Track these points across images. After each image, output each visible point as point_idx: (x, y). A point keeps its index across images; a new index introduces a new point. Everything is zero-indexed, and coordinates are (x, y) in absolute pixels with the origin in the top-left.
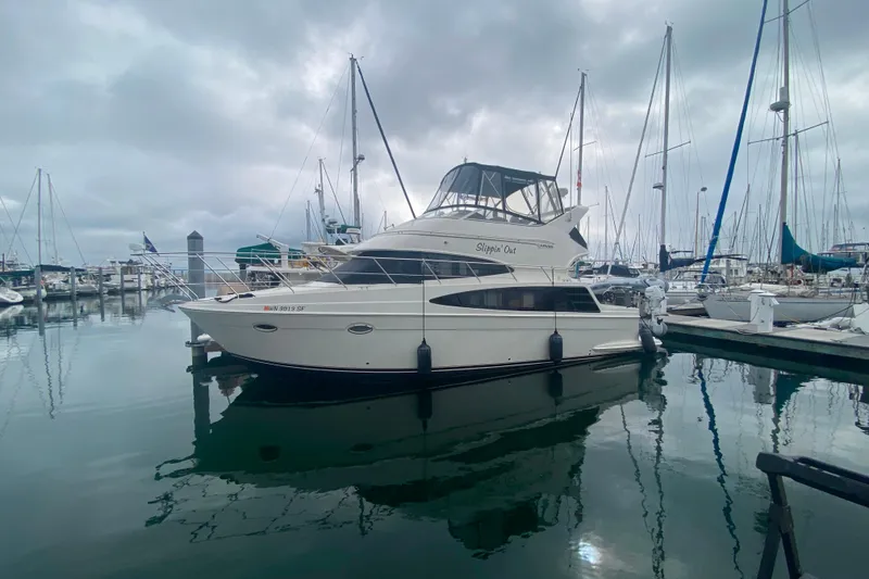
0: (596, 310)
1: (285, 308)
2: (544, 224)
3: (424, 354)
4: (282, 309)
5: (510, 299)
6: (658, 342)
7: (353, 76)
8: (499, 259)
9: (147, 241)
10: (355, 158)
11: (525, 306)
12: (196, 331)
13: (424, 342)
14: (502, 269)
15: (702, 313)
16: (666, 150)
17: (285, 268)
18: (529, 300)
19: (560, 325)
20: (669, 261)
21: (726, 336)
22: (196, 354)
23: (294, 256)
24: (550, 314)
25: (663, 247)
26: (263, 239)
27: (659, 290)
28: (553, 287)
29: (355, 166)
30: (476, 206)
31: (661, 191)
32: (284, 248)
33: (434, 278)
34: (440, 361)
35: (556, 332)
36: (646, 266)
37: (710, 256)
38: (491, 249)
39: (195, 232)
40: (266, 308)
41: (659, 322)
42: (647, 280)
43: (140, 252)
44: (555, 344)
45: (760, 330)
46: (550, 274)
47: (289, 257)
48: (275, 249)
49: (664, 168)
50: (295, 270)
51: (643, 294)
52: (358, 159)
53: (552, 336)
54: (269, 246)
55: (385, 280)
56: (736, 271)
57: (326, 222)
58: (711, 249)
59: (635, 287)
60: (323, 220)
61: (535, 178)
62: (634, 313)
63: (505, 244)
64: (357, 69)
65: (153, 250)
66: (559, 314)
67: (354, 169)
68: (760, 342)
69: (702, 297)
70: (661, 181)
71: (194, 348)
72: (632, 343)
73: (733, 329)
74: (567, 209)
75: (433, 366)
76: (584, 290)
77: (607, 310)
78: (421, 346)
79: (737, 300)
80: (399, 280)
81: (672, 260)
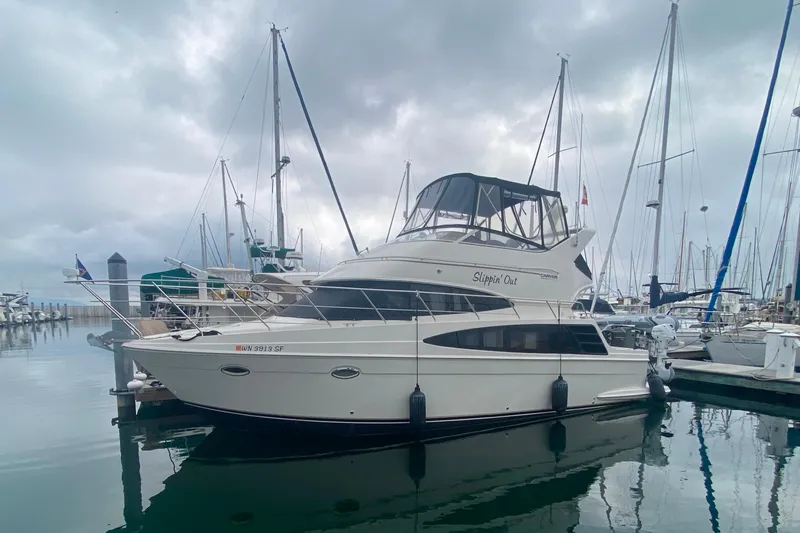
0: (604, 351)
1: (261, 348)
2: (547, 249)
3: (417, 403)
4: (257, 349)
5: (511, 339)
6: (667, 389)
7: (275, 53)
8: (499, 291)
9: (80, 265)
10: (278, 161)
11: (527, 347)
12: (123, 375)
13: (417, 389)
14: (504, 303)
15: (704, 356)
16: (663, 160)
17: (203, 299)
18: (531, 339)
19: (565, 369)
20: (661, 295)
21: (739, 383)
22: (123, 405)
23: (215, 284)
24: (554, 357)
25: (655, 278)
26: (174, 263)
27: (669, 328)
28: (559, 325)
29: (278, 171)
30: (472, 226)
31: (655, 210)
32: (202, 275)
33: (428, 314)
34: (436, 410)
35: (560, 378)
36: (621, 301)
37: (717, 289)
38: (489, 279)
39: (117, 254)
40: (238, 348)
41: (667, 366)
42: (654, 318)
43: (75, 279)
44: (558, 392)
45: (779, 376)
46: (556, 310)
47: (209, 285)
48: (190, 276)
49: (660, 182)
50: (218, 303)
51: (649, 334)
52: (282, 162)
53: (555, 383)
54: (181, 272)
55: (373, 316)
56: (728, 307)
57: (251, 243)
58: (720, 280)
59: (639, 325)
60: (248, 240)
61: (534, 193)
62: (642, 355)
63: (505, 273)
64: (280, 44)
65: (87, 276)
66: (566, 357)
67: (277, 174)
68: (778, 388)
69: (706, 338)
70: (656, 198)
71: (120, 397)
72: (639, 390)
73: (748, 375)
74: (574, 231)
75: (428, 416)
76: (591, 328)
77: (615, 353)
78: (414, 393)
79: (744, 342)
80: (389, 316)
81: (665, 294)
